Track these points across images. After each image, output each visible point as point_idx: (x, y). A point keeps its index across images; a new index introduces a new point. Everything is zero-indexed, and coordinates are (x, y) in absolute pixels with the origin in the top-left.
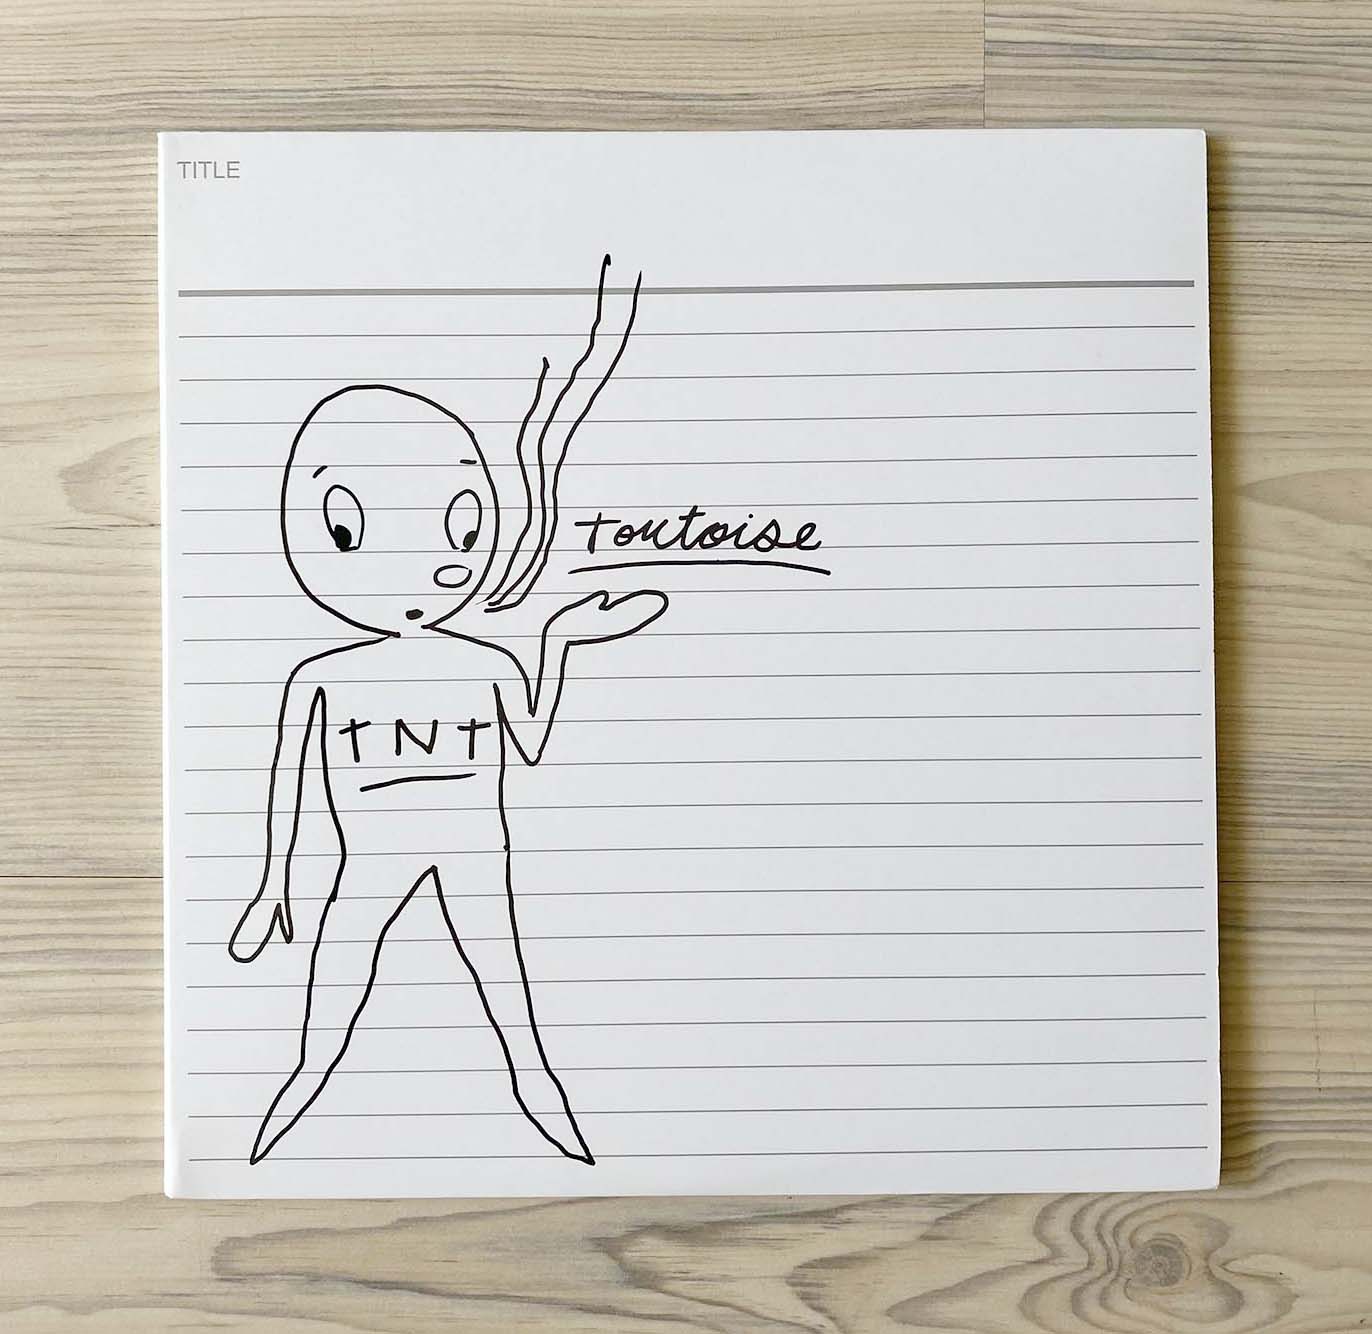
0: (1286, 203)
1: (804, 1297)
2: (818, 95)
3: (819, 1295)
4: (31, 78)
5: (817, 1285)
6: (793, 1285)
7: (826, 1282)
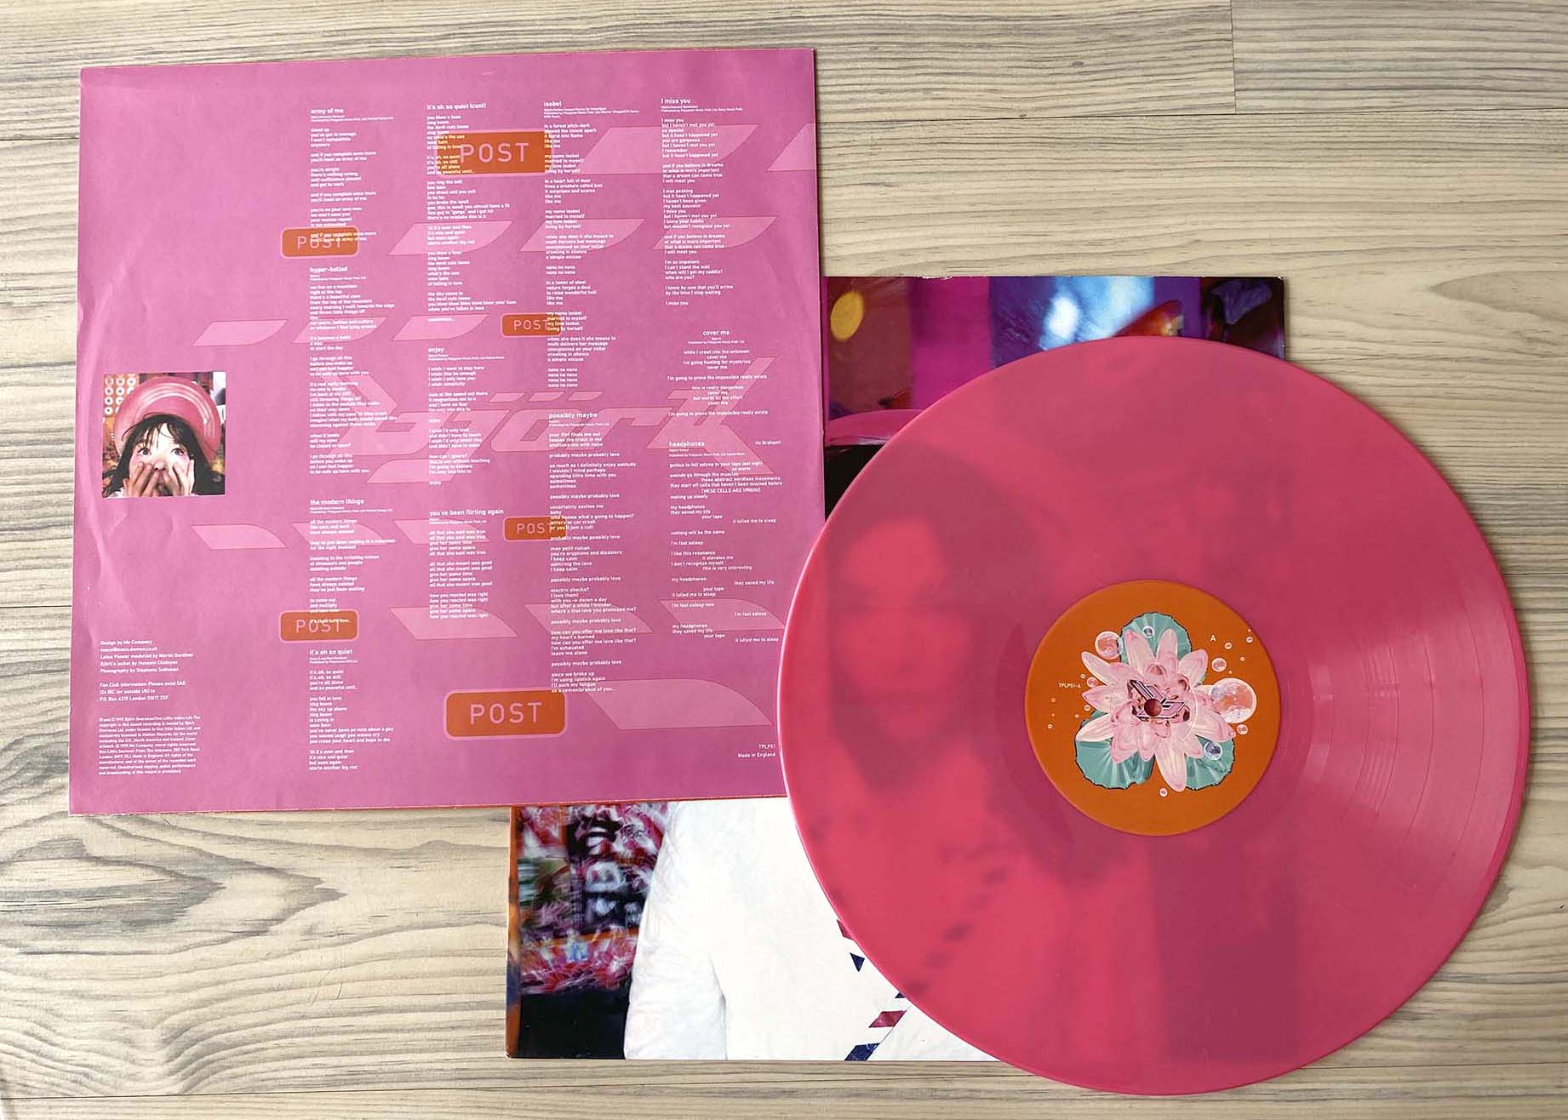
0: (1454, 83)
2: (1111, 15)
4: (544, 17)
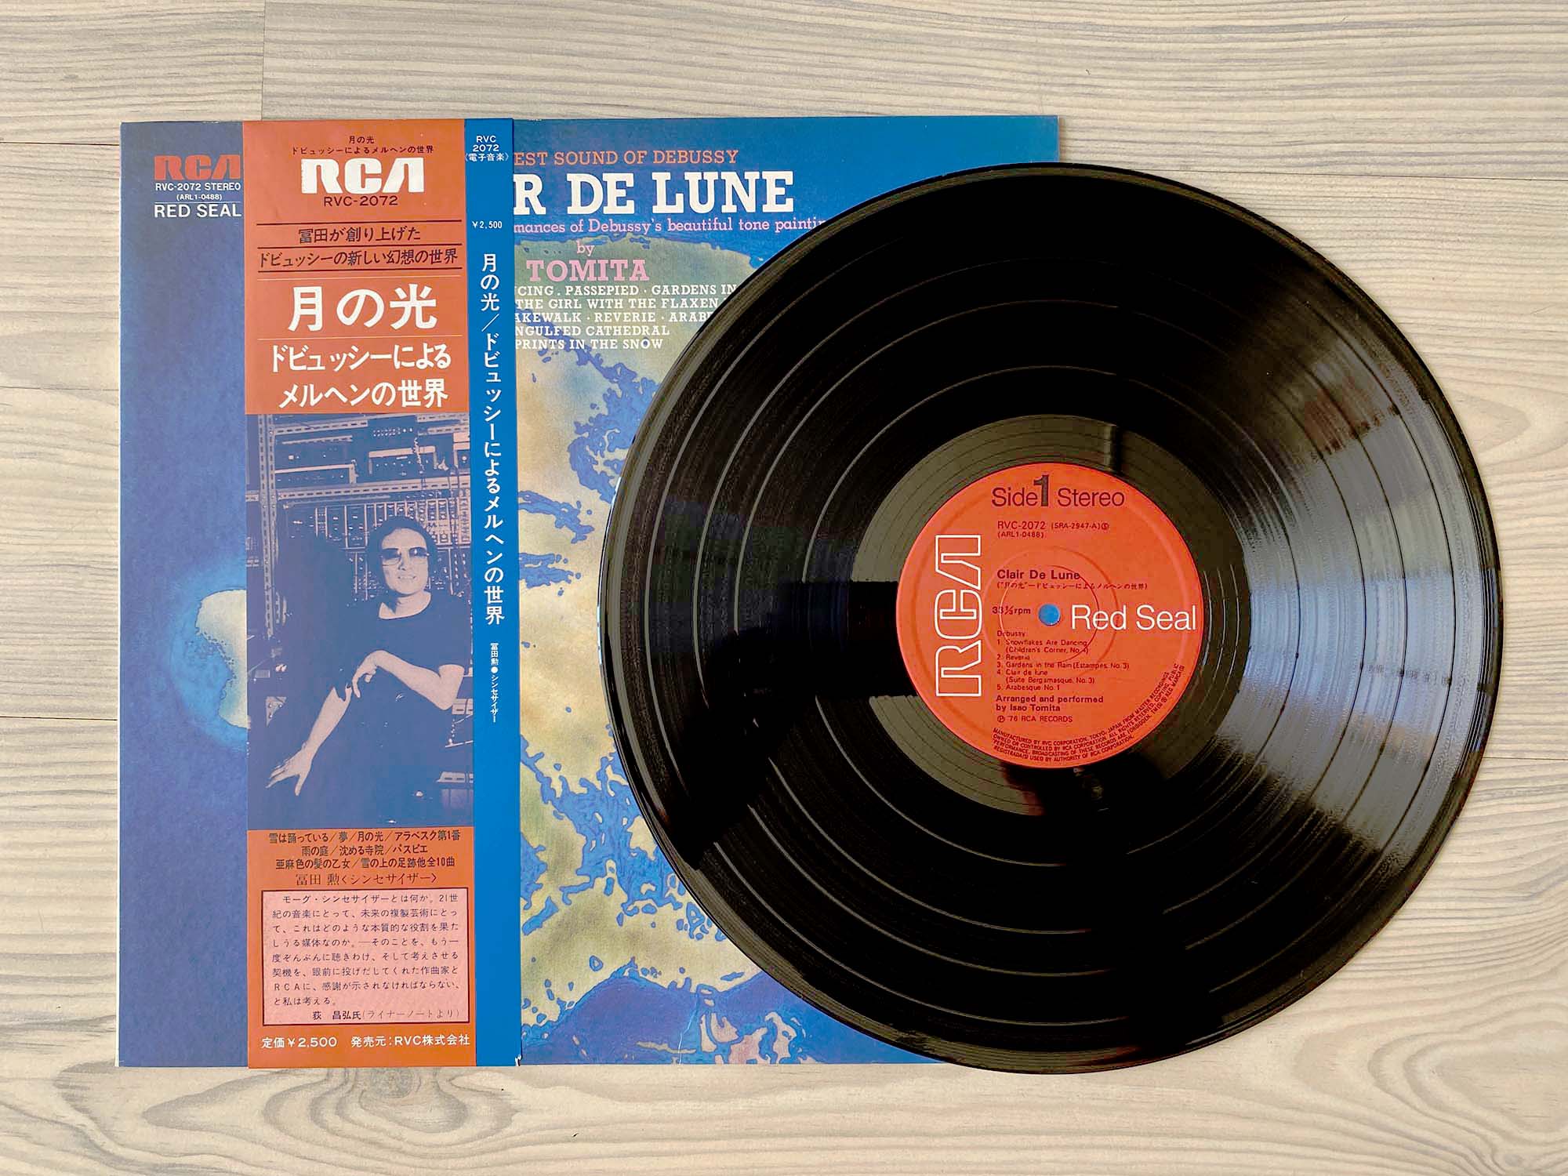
1: (69, 1099)
3: (82, 1097)
5: (82, 1088)
6: (59, 1087)
7: (88, 1085)
